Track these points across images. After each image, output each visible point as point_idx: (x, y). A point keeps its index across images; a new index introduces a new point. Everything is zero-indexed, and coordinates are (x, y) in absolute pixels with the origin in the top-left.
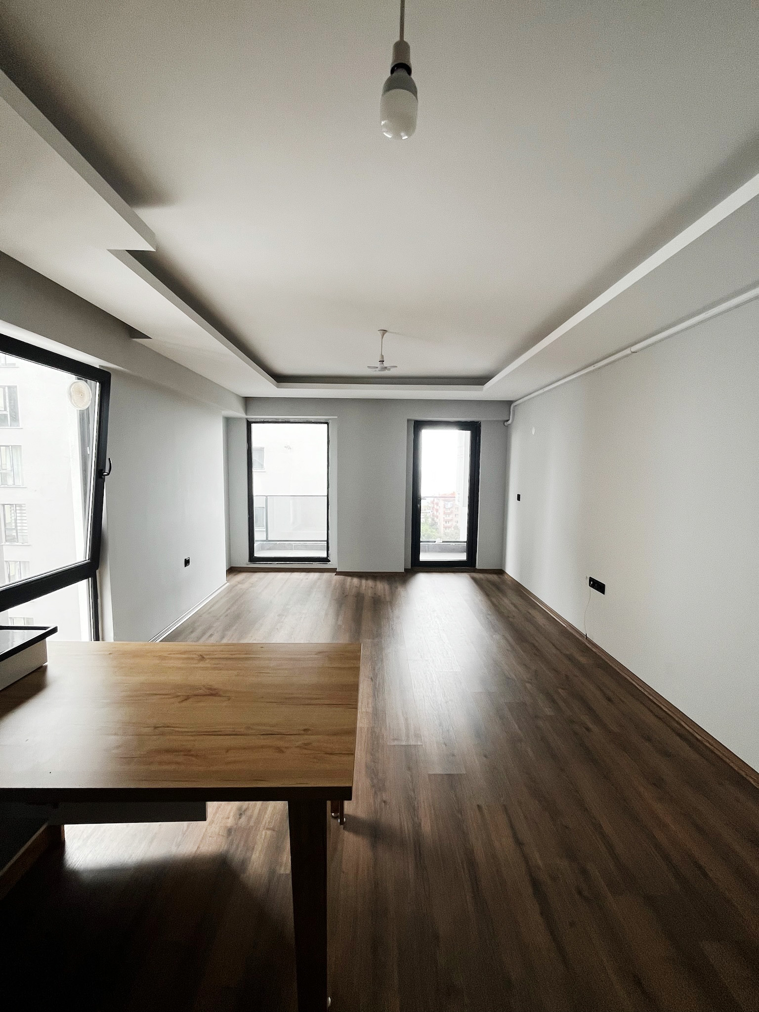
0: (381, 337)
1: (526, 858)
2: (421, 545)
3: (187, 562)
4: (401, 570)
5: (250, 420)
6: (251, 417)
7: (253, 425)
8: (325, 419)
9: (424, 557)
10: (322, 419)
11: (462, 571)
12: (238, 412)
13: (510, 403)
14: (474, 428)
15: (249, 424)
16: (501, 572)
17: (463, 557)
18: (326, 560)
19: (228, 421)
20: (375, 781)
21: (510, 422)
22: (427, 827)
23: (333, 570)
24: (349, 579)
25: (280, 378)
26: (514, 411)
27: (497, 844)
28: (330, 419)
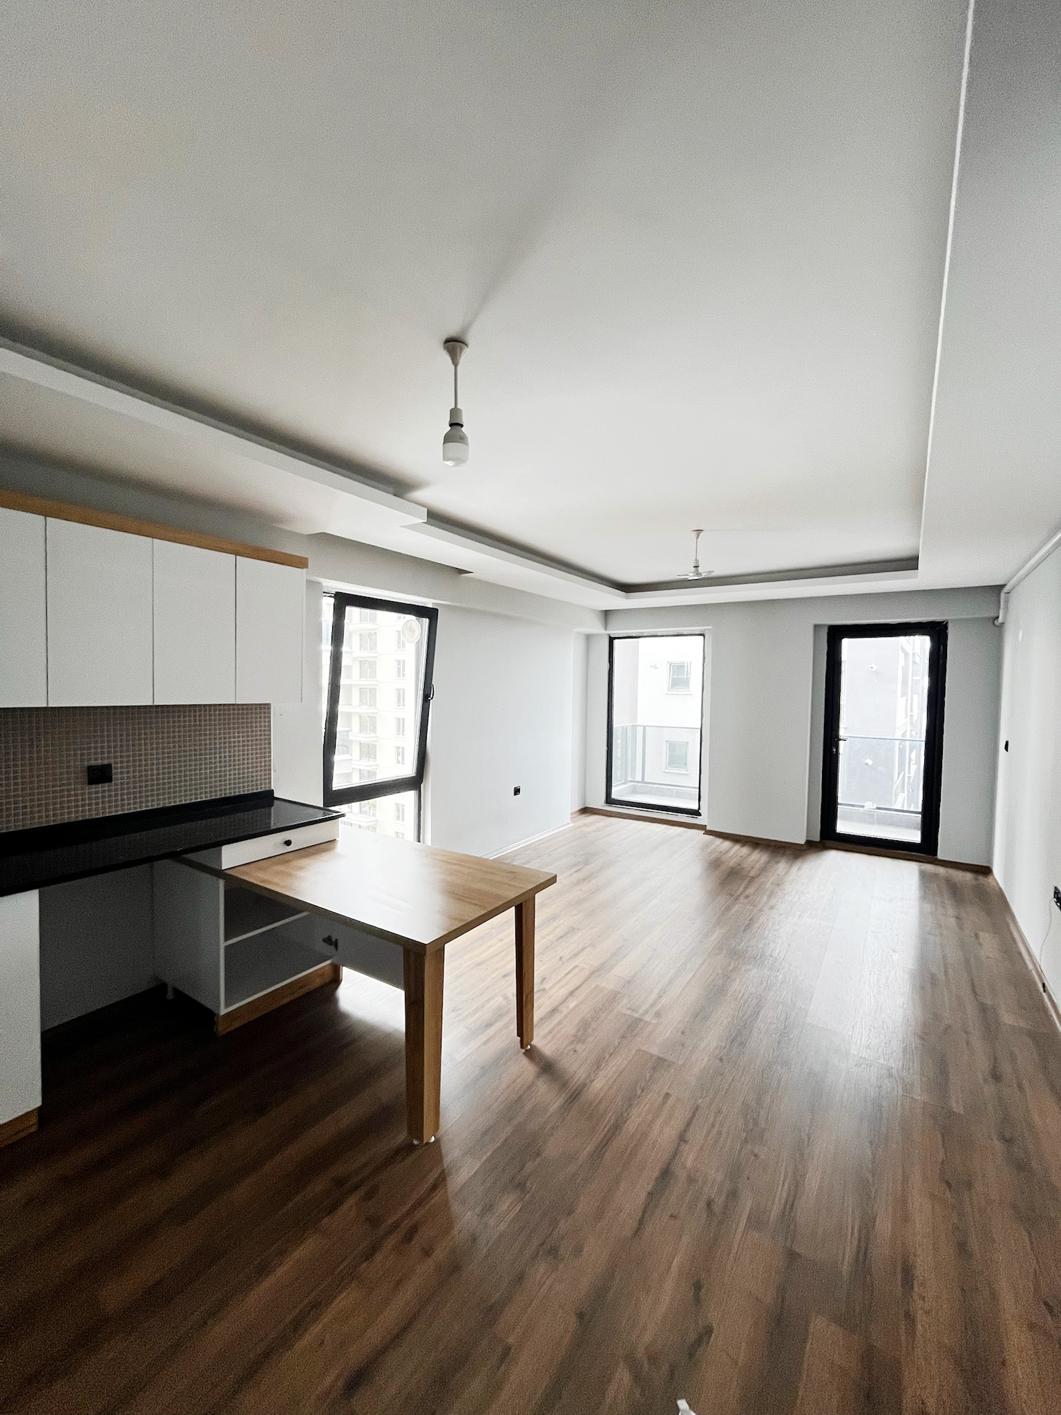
0: (695, 538)
1: (676, 1153)
2: (839, 809)
3: (517, 791)
4: (801, 840)
5: (612, 636)
6: (614, 633)
7: (616, 642)
8: (701, 630)
9: (842, 827)
10: (697, 630)
11: (909, 857)
12: (596, 628)
13: (995, 591)
14: (937, 632)
15: (611, 640)
16: (986, 871)
17: (915, 837)
18: (696, 813)
19: (588, 638)
20: (580, 1033)
21: (1000, 620)
22: (599, 1084)
23: (701, 827)
24: (719, 841)
25: (627, 588)
26: (1007, 602)
27: (657, 1127)
28: (706, 630)
